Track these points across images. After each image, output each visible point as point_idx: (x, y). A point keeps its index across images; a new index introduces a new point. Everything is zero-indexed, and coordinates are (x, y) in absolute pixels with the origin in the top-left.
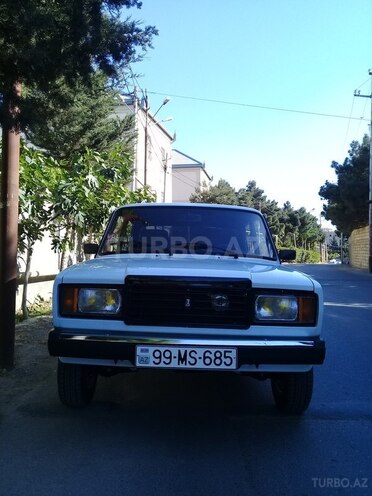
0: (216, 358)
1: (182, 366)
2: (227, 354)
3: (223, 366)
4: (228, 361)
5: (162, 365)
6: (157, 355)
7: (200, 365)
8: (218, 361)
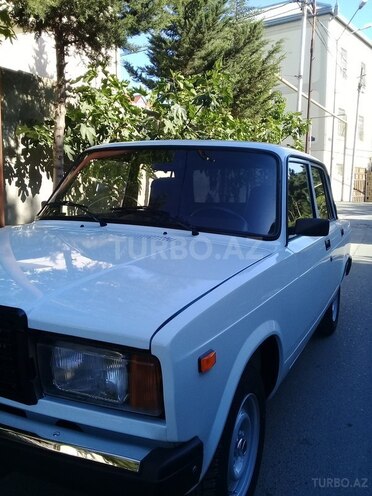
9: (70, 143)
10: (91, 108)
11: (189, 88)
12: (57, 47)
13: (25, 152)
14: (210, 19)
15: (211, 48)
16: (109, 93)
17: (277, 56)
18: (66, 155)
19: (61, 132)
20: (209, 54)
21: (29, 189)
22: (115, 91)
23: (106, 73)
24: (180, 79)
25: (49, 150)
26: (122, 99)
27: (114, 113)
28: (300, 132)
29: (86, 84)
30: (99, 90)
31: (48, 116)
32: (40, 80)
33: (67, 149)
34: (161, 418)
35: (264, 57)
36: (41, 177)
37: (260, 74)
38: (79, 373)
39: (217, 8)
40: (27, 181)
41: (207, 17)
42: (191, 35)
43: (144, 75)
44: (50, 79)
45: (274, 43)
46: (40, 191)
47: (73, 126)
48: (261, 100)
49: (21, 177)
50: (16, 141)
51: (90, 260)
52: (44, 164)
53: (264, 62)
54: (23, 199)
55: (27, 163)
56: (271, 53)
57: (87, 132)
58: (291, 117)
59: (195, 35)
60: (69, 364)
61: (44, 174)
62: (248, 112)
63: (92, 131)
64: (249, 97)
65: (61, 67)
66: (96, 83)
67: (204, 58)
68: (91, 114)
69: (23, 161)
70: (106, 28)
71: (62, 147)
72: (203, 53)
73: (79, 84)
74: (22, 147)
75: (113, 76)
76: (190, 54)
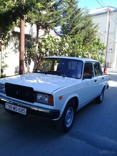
0: (21, 110)
1: (14, 111)
2: (24, 110)
3: (23, 113)
4: (24, 112)
5: (10, 109)
6: (9, 106)
7: (18, 111)
8: (22, 111)
9: (39, 53)
10: (45, 44)
11: (70, 39)
12: (37, 30)
13: (27, 55)
14: (77, 20)
15: (77, 26)
16: (49, 39)
17: (97, 28)
18: (38, 56)
19: (37, 50)
20: (76, 29)
21: (28, 64)
22: (51, 39)
23: (49, 35)
24: (67, 37)
25: (33, 54)
26: (53, 41)
27: (50, 45)
28: (104, 49)
29: (43, 37)
30: (47, 39)
31: (33, 45)
32: (32, 36)
33: (38, 54)
34: (53, 105)
35: (93, 28)
36: (31, 61)
37: (92, 33)
38: (41, 98)
39: (79, 17)
40: (27, 62)
41: (76, 19)
42: (72, 23)
43: (59, 34)
44: (34, 36)
45: (96, 24)
46: (31, 64)
47: (39, 48)
48: (92, 40)
49: (26, 60)
50: (25, 52)
51: (42, 81)
52: (32, 57)
53: (93, 30)
54: (26, 66)
55: (28, 57)
56: (95, 27)
57: (43, 50)
58: (101, 45)
59: (73, 24)
60: (39, 97)
61: (32, 60)
62: (88, 44)
63: (45, 50)
64: (88, 39)
65: (38, 34)
66: (46, 37)
67: (75, 30)
68: (44, 45)
69: (27, 56)
70: (49, 25)
71: (37, 54)
72: (75, 28)
73: (42, 37)
74: (27, 53)
75: (50, 35)
76: (71, 29)
